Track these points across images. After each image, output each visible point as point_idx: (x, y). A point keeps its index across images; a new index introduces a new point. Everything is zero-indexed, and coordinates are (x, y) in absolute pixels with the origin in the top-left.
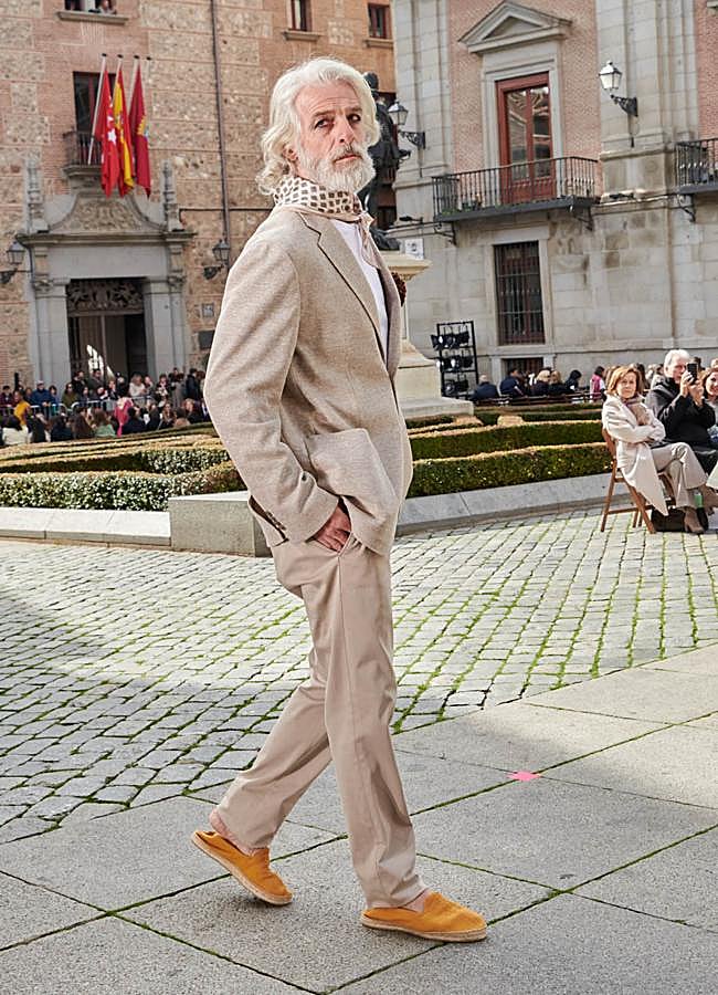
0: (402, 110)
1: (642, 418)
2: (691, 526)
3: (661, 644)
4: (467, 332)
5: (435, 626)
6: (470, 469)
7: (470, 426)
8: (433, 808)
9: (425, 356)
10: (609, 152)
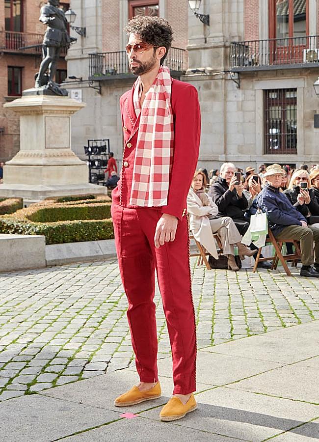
0: (73, 14)
1: (205, 202)
2: (231, 266)
3: (212, 336)
4: (105, 146)
5: (79, 321)
6: (104, 227)
7: (105, 201)
8: (73, 435)
9: (80, 158)
10: (192, 45)
